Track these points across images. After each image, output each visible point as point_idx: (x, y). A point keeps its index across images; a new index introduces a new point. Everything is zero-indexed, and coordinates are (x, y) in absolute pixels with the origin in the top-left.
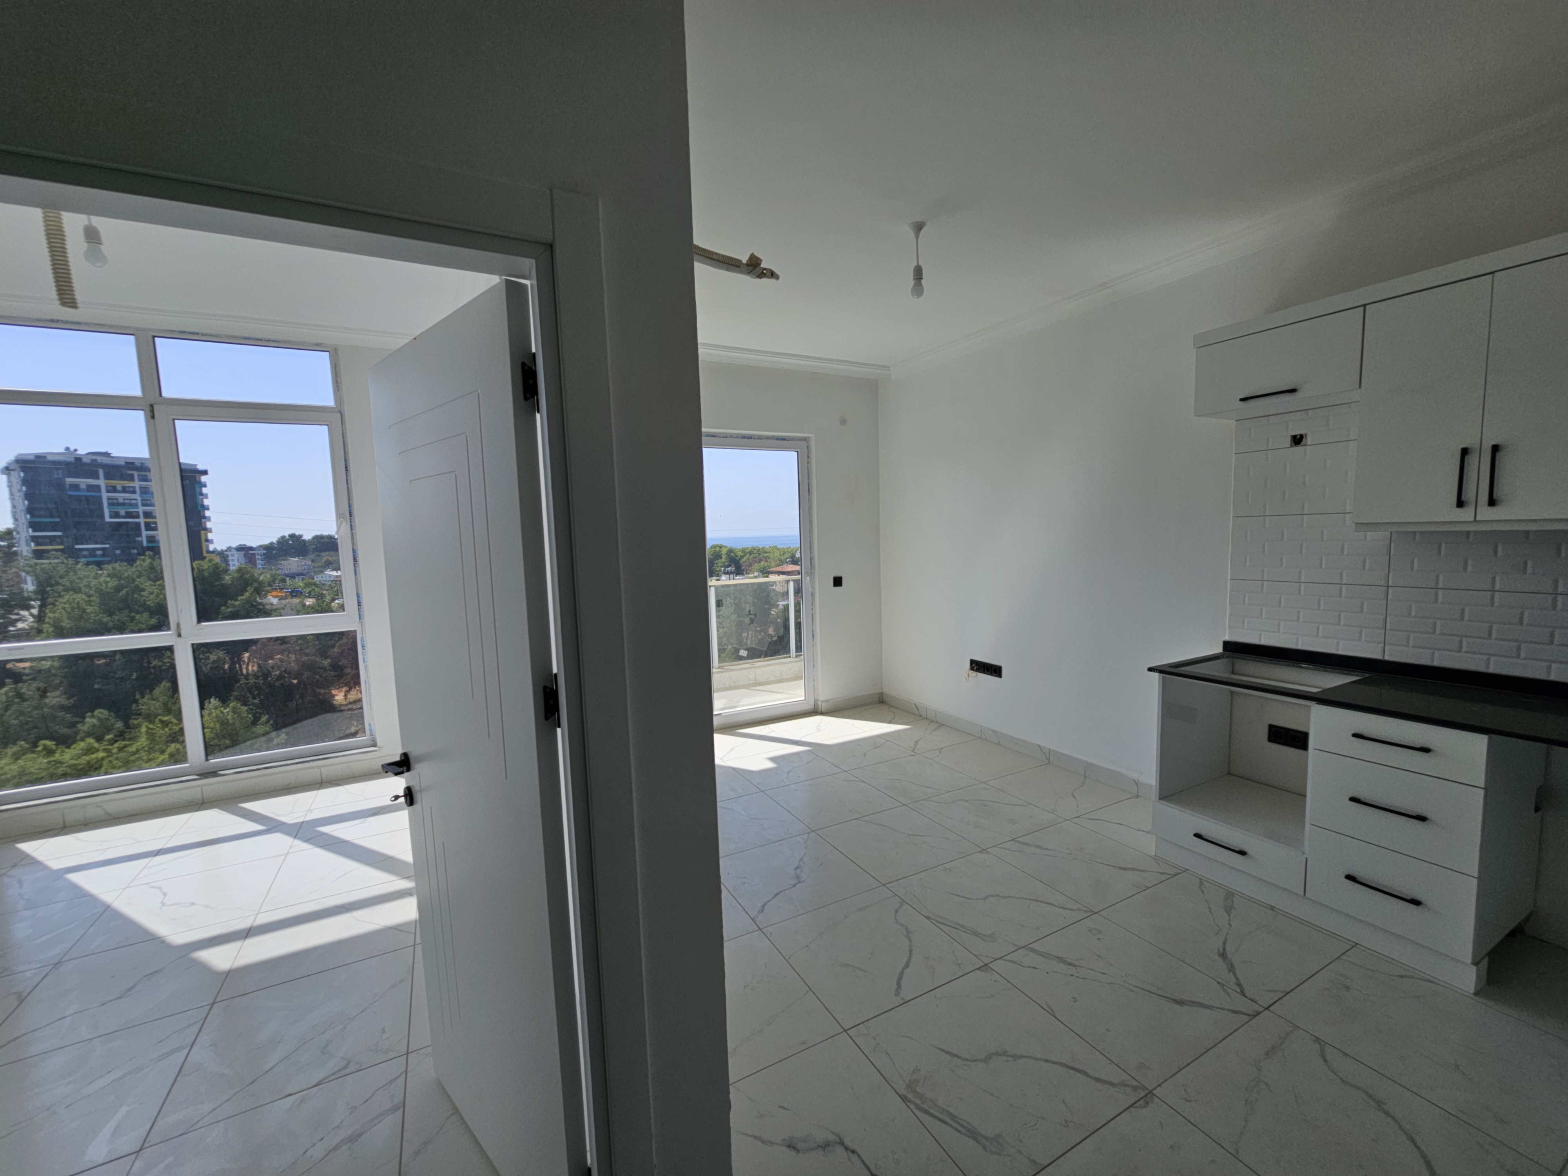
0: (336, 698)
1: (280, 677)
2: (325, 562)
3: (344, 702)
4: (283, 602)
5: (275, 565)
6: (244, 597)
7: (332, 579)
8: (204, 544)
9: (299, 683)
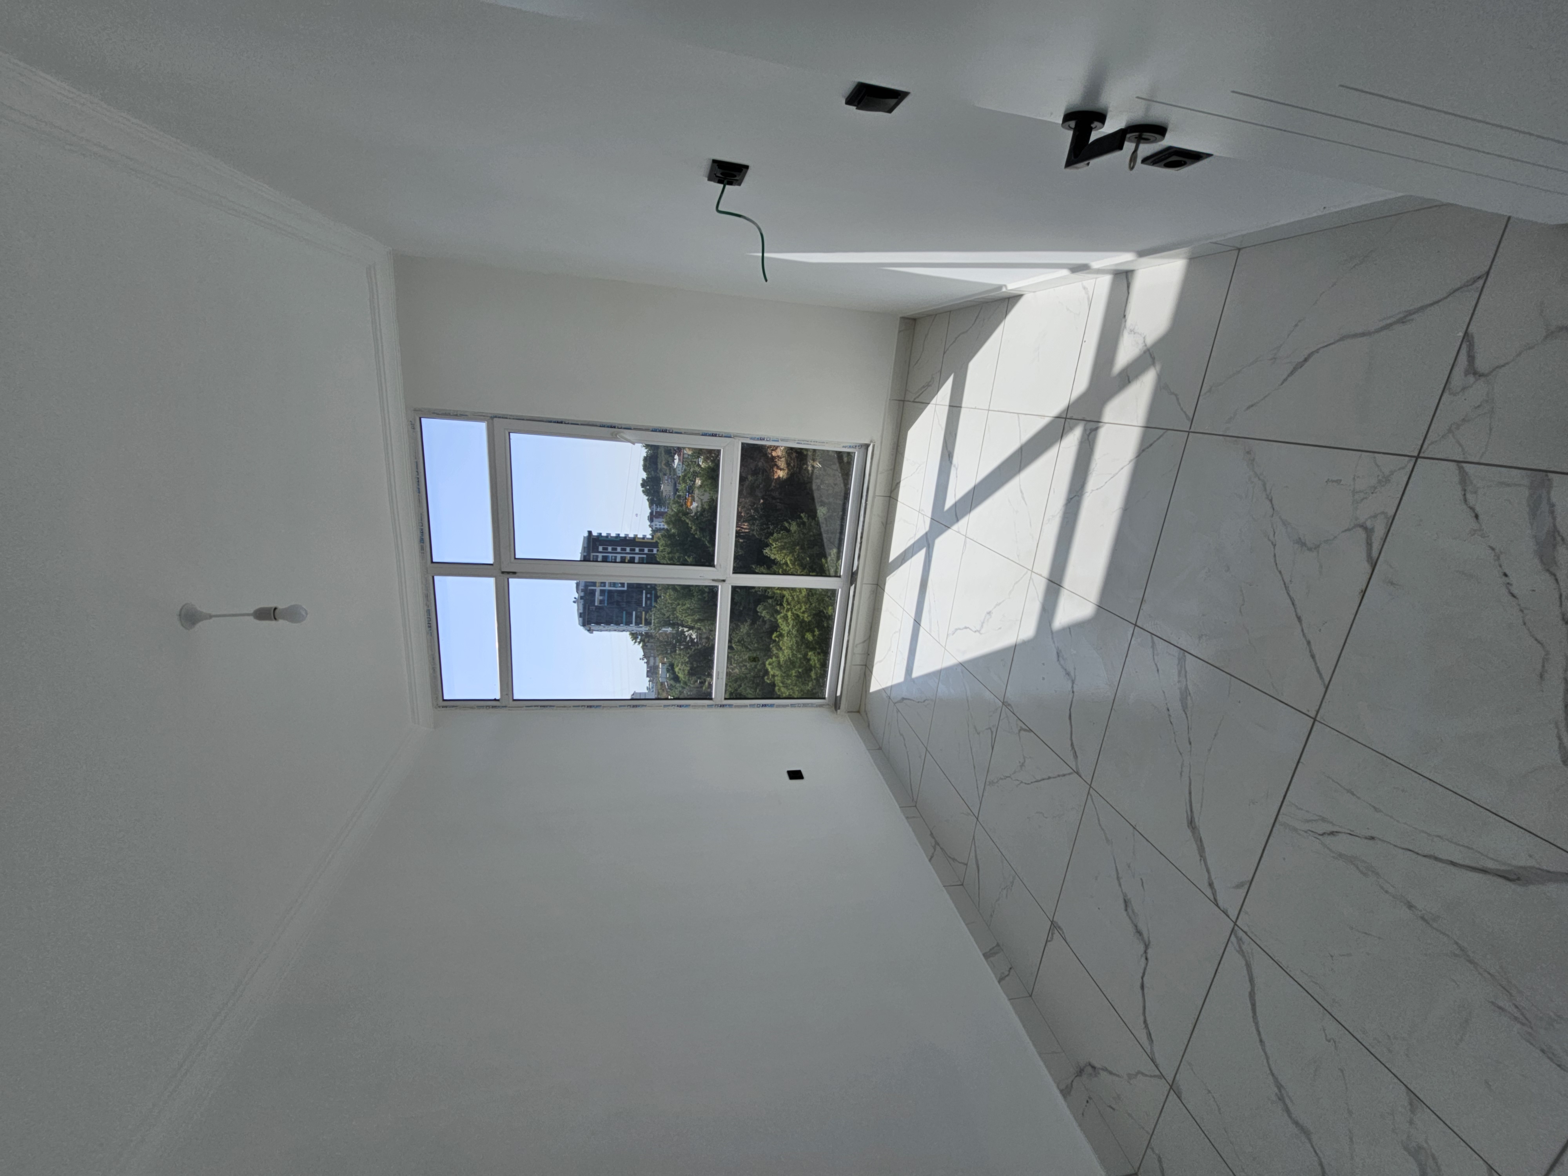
1: (756, 510)
4: (696, 499)
5: (666, 500)
6: (690, 523)
7: (681, 464)
8: (646, 540)
9: (763, 499)
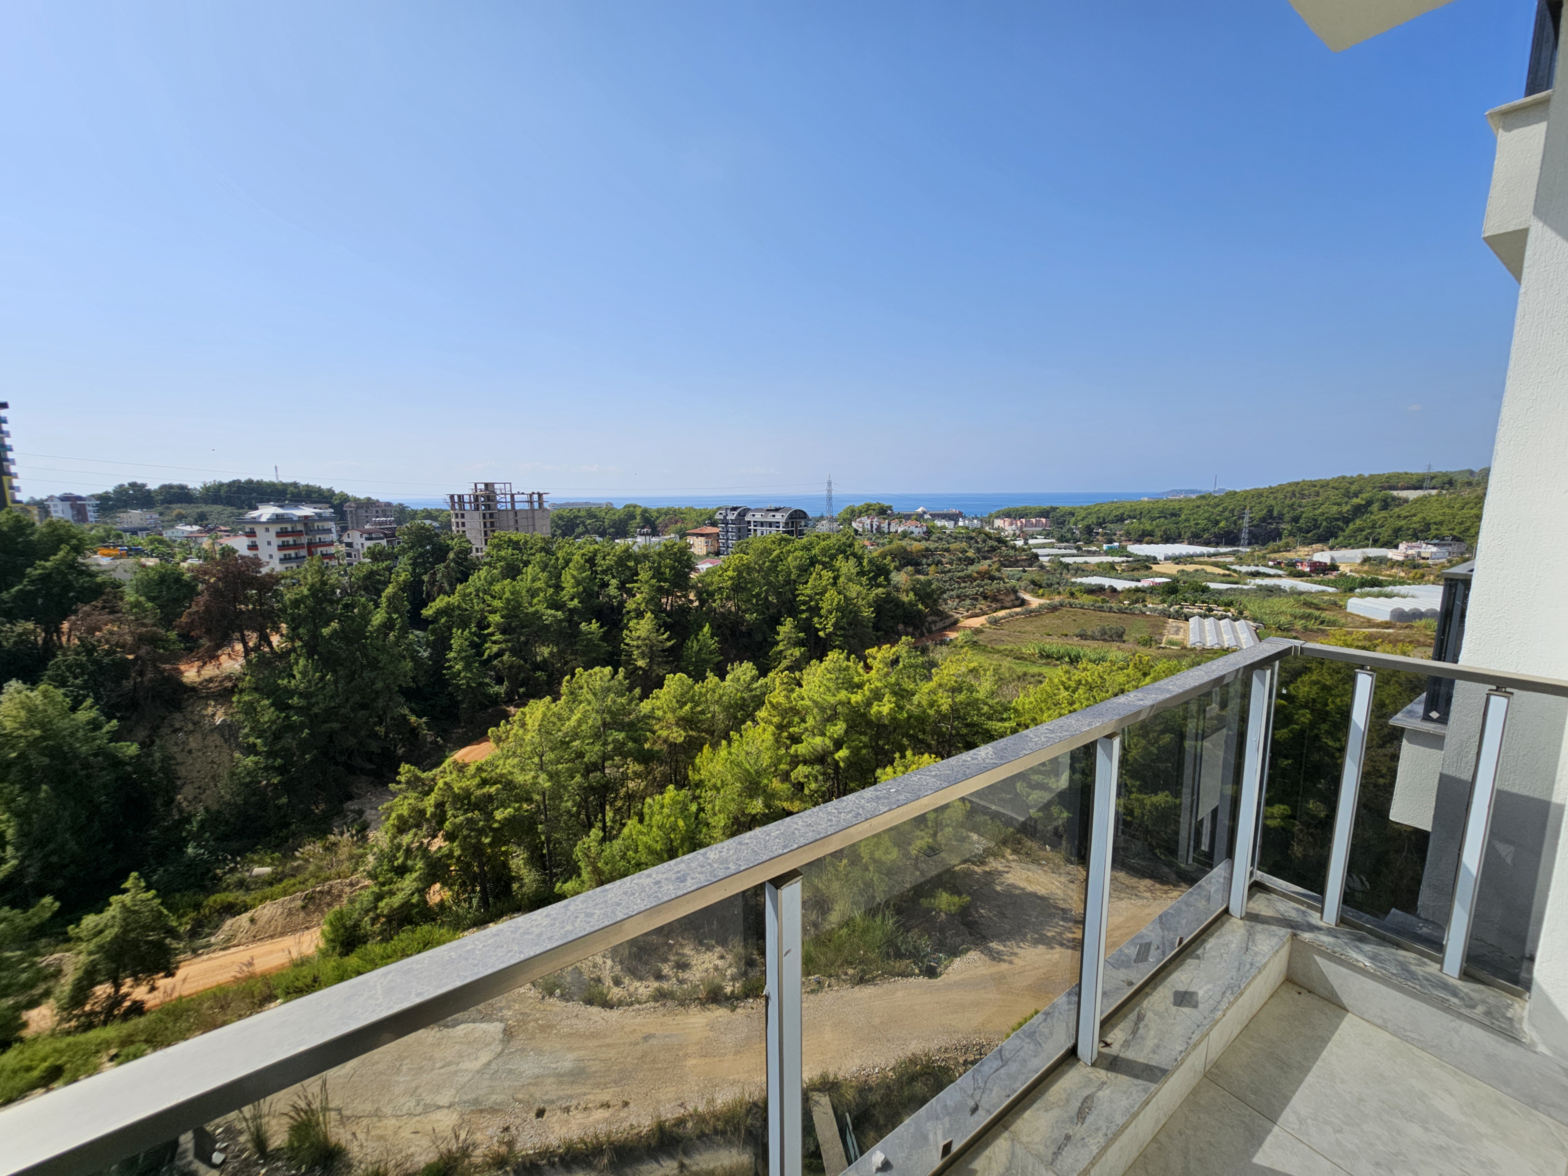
0: (186, 674)
1: (108, 653)
2: (177, 516)
3: (198, 680)
4: (118, 562)
6: (58, 557)
7: (186, 534)
8: (8, 492)
9: (136, 659)
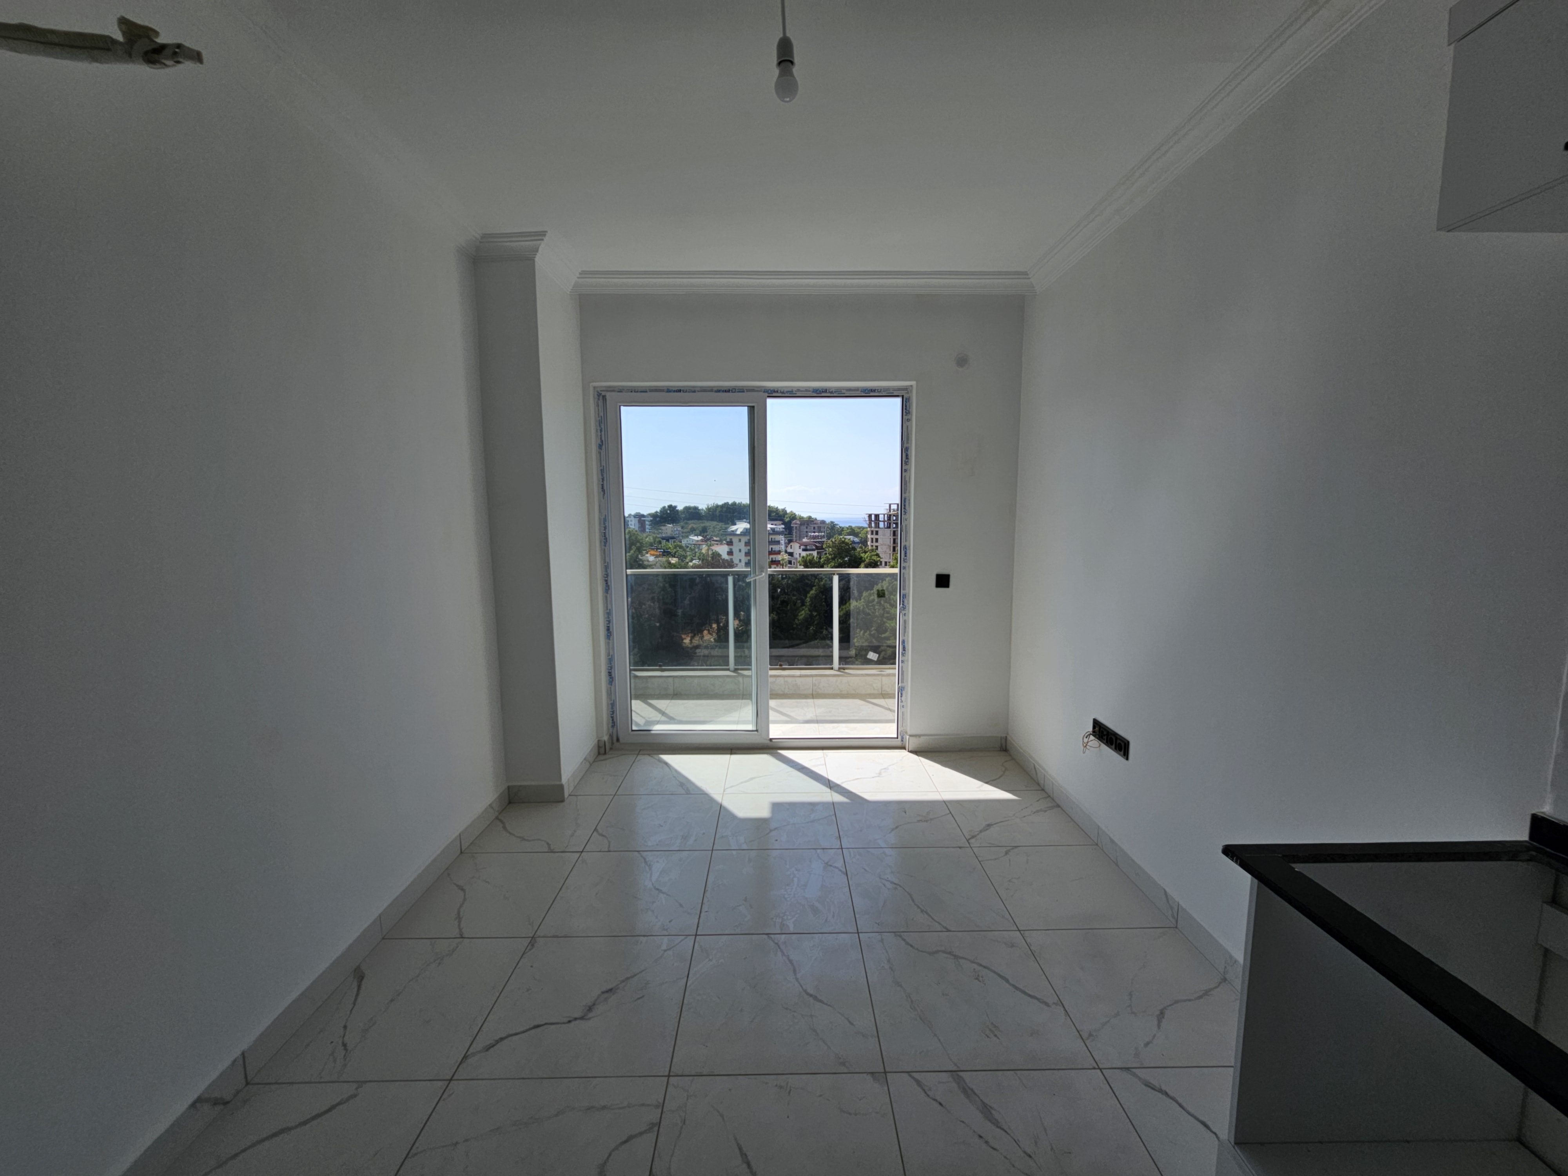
0: (685, 641)
2: (691, 529)
3: (690, 646)
